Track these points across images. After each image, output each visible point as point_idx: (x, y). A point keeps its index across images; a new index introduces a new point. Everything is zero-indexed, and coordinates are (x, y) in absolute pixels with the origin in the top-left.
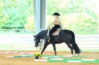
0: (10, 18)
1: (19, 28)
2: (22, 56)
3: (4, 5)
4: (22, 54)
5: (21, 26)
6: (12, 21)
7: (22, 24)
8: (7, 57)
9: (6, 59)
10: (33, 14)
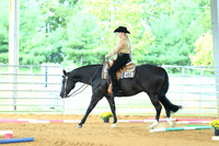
0: (158, 41)
1: (177, 63)
2: (186, 128)
3: (142, 11)
4: (185, 125)
5: (183, 58)
6: (161, 47)
7: (185, 55)
8: (151, 131)
9: (147, 134)
10: (210, 31)
